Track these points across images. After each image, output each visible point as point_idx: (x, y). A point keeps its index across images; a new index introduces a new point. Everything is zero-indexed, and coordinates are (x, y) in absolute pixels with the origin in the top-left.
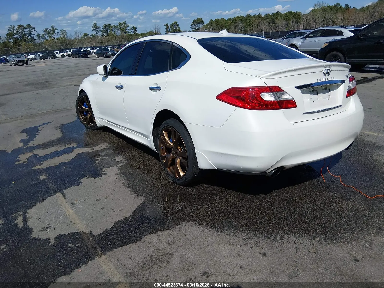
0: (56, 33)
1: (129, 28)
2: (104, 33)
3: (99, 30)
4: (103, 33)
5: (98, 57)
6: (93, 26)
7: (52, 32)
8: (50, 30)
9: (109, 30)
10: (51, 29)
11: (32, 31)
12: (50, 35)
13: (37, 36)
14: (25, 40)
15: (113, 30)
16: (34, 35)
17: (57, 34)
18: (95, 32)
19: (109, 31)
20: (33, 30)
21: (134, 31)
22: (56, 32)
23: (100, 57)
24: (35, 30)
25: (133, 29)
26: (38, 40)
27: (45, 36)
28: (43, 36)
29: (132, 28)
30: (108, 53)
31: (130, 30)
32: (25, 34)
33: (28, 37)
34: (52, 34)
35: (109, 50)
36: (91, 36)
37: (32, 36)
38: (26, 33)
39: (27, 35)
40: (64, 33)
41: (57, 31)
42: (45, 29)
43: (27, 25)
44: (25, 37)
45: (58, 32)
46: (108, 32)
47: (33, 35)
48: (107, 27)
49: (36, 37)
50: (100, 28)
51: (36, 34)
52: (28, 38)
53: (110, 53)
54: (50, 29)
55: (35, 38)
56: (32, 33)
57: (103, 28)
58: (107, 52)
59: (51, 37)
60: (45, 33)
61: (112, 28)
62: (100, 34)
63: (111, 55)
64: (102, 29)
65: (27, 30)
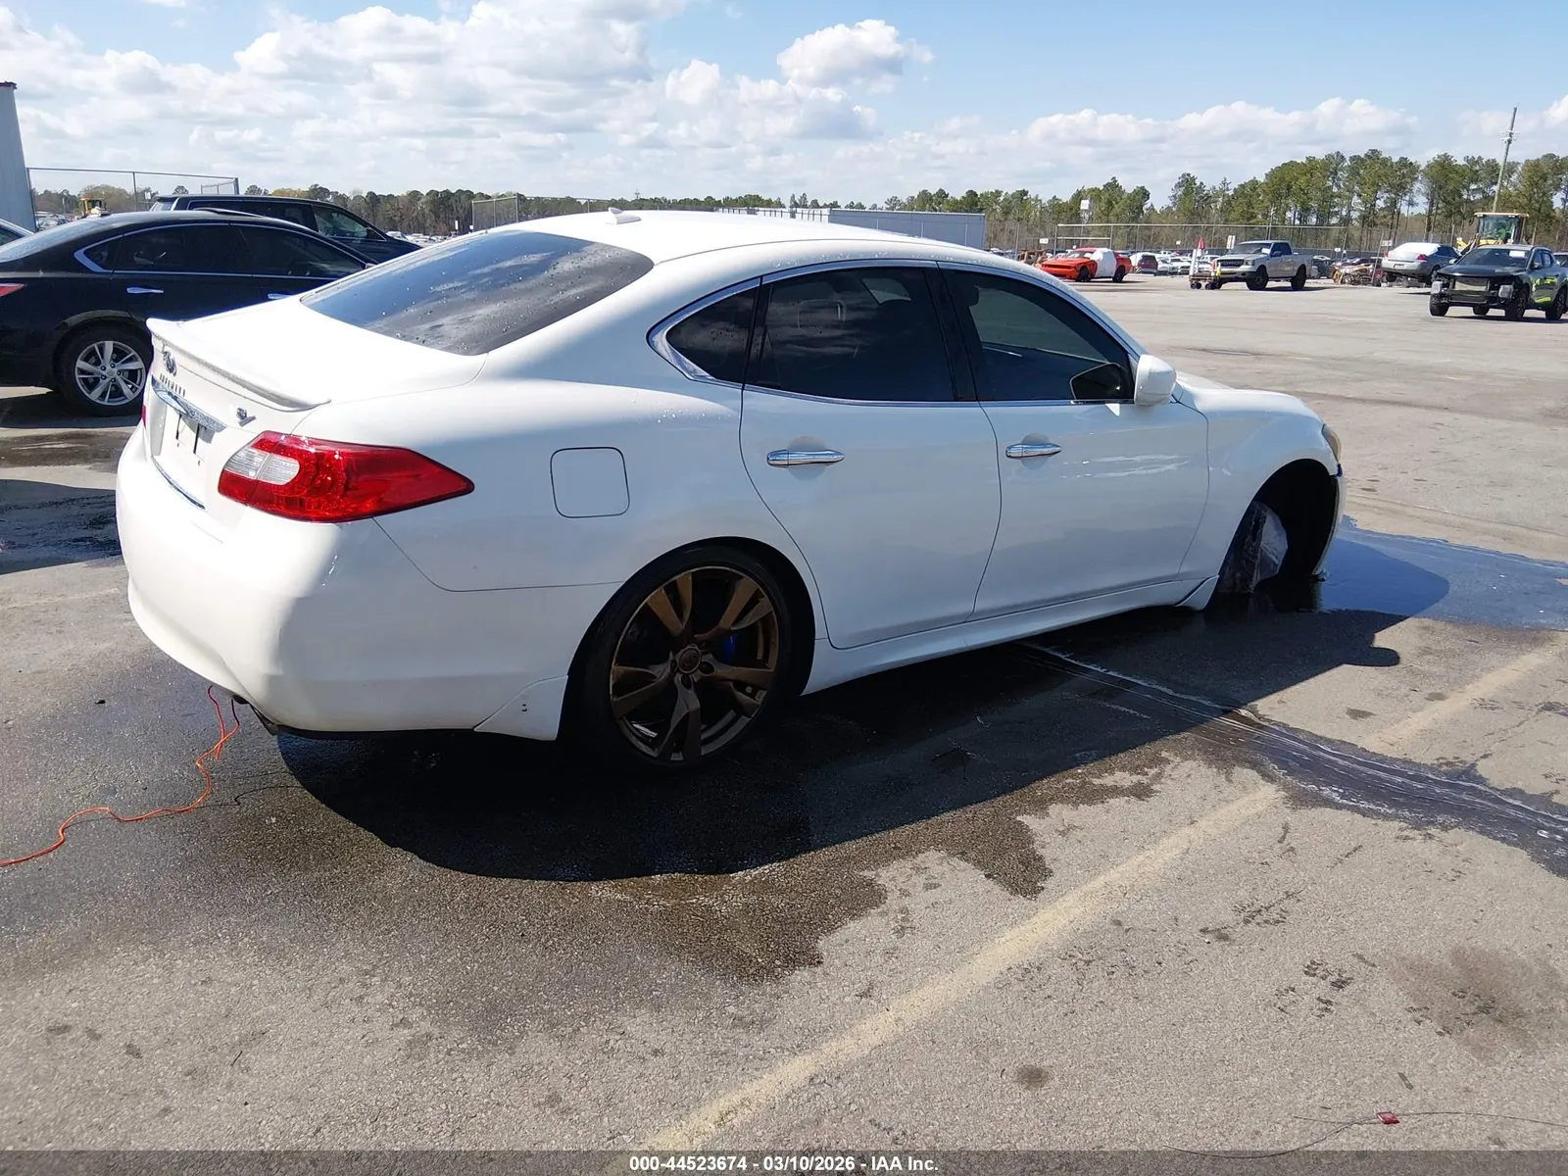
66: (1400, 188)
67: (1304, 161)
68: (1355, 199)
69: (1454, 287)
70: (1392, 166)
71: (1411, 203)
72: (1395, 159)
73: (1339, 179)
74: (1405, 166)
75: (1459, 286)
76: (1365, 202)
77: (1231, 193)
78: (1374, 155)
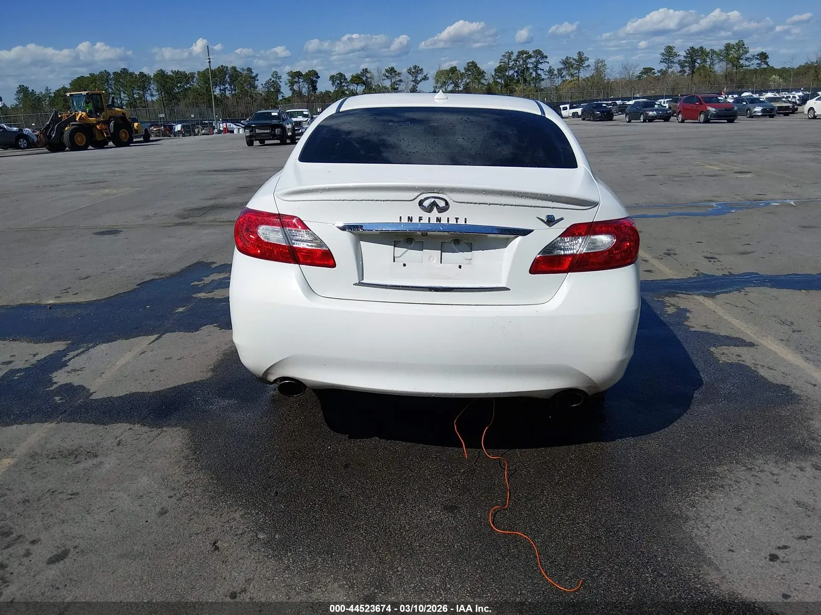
0: (583, 67)
1: (748, 55)
2: (685, 66)
3: (675, 61)
4: (682, 66)
5: (629, 122)
6: (664, 51)
7: (578, 65)
8: (574, 62)
9: (699, 61)
10: (577, 58)
11: (541, 63)
12: (572, 71)
13: (547, 73)
14: (525, 80)
15: (708, 60)
16: (543, 70)
17: (586, 68)
18: (666, 65)
19: (698, 63)
20: (543, 61)
21: (760, 62)
22: (584, 65)
23: (632, 121)
24: (547, 60)
25: (758, 57)
26: (548, 81)
27: (562, 73)
28: (558, 73)
29: (758, 55)
30: (651, 113)
31: (749, 62)
32: (528, 69)
33: (531, 73)
34: (576, 69)
35: (655, 106)
36: (659, 74)
37: (539, 72)
38: (530, 66)
39: (531, 71)
40: (600, 67)
41: (587, 63)
42: (564, 59)
43: (534, 52)
44: (527, 74)
45: (589, 65)
46: (696, 64)
47: (541, 69)
48: (694, 54)
49: (545, 74)
50: (679, 55)
51: (548, 69)
52: (531, 76)
53: (655, 112)
54: (575, 59)
55: (543, 76)
56: (540, 66)
57: (685, 57)
58: (650, 111)
59: (572, 75)
60: (562, 67)
61: (706, 56)
62: (676, 68)
63: (656, 117)
64: (684, 59)
65: (533, 60)
66: (144, 88)
67: (89, 75)
68: (122, 95)
69: (255, 132)
70: (136, 76)
71: (152, 95)
72: (137, 73)
73: (111, 85)
74: (143, 76)
75: (258, 131)
76: (129, 96)
77: (53, 95)
78: (125, 71)
